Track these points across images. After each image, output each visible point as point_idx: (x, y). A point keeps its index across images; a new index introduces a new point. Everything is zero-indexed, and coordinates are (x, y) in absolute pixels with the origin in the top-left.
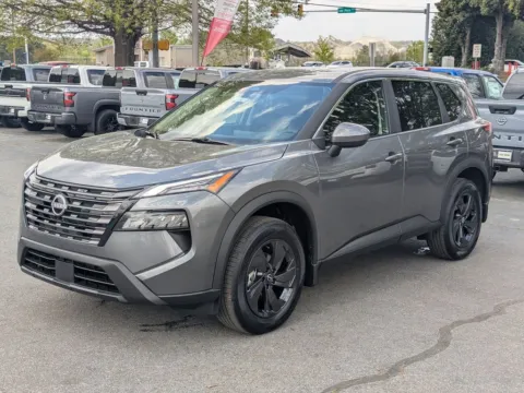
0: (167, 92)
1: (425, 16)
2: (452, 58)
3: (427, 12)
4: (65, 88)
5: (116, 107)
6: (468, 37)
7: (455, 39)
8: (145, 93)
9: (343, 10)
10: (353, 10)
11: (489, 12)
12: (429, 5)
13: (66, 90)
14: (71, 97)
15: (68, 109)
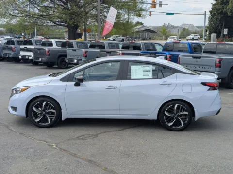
0: (84, 50)
1: (204, 16)
2: (215, 35)
3: (205, 14)
4: (46, 48)
5: (65, 56)
6: (223, 25)
7: (218, 26)
8: (75, 50)
9: (168, 14)
10: (173, 14)
11: (231, 15)
12: (206, 12)
13: (47, 49)
14: (48, 52)
15: (47, 56)
